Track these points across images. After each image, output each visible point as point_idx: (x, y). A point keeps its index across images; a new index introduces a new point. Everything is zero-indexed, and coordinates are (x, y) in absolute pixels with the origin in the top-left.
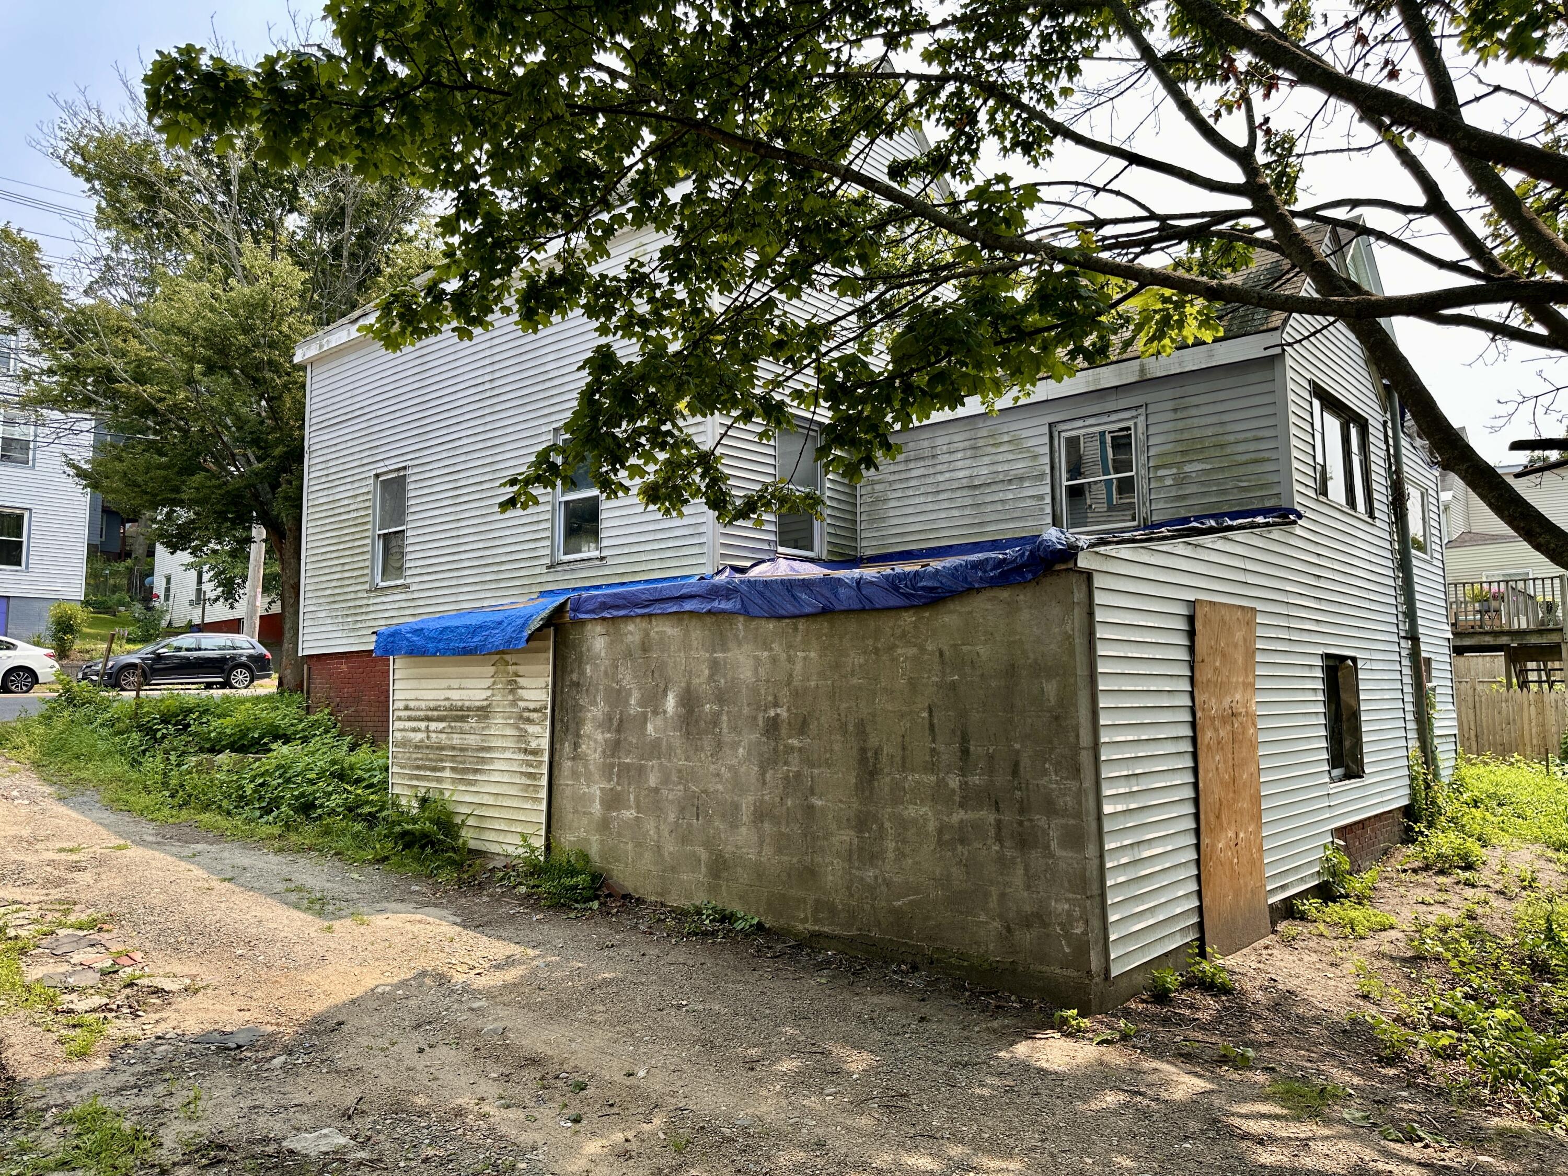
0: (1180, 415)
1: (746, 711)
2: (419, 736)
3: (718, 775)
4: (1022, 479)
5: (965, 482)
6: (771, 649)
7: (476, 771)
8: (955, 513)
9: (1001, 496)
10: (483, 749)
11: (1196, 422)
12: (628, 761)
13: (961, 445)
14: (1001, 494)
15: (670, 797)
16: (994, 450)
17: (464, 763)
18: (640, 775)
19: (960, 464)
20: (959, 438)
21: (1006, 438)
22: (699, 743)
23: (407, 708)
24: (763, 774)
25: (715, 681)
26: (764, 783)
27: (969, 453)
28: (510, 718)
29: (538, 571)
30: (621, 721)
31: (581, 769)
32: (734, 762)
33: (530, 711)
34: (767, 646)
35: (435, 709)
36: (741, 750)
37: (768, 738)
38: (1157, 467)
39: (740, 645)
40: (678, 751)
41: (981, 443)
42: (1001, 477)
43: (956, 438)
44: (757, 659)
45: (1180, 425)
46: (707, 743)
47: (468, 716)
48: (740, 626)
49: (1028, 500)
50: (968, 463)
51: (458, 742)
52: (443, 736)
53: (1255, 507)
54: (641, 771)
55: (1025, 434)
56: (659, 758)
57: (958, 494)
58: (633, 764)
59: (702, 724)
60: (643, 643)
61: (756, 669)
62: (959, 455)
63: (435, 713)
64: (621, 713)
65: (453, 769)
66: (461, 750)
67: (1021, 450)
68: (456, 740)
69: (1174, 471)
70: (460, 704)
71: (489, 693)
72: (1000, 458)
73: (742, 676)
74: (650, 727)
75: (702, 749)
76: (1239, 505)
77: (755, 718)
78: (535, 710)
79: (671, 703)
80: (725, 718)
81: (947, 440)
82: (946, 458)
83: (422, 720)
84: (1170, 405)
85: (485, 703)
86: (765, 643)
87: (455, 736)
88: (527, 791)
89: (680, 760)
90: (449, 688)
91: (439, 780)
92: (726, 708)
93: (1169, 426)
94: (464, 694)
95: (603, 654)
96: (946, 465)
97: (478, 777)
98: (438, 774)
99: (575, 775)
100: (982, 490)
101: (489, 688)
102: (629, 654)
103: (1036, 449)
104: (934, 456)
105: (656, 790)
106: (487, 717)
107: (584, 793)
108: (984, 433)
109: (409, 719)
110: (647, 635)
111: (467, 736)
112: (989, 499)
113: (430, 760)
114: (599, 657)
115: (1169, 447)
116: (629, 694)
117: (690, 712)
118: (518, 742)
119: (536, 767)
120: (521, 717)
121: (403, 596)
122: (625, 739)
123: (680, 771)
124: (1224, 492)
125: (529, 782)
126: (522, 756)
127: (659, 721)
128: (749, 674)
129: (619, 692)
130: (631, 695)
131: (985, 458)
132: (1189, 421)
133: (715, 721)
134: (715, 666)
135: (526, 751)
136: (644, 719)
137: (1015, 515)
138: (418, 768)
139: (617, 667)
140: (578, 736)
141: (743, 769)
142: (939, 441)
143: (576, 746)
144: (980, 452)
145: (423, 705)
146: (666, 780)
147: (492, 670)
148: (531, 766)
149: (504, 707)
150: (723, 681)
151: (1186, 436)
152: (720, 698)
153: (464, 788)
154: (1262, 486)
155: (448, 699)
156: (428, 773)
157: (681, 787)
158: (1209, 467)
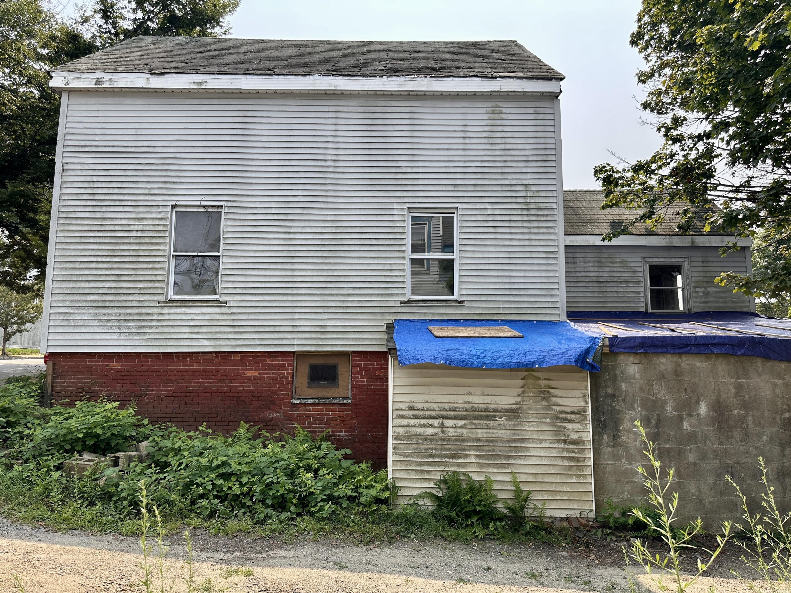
0: (705, 265)
1: (766, 414)
2: (430, 431)
3: (747, 453)
4: (627, 282)
5: (594, 279)
6: (784, 379)
7: (509, 457)
8: (589, 294)
9: (616, 289)
10: (515, 440)
11: (712, 269)
12: (668, 446)
13: (592, 260)
14: (616, 288)
15: (707, 468)
16: (611, 265)
17: (494, 451)
18: (679, 455)
19: (591, 269)
20: (590, 256)
21: (618, 260)
22: (730, 434)
23: (412, 409)
24: (783, 451)
25: (740, 396)
26: (784, 456)
27: (596, 264)
28: (546, 418)
29: (393, 304)
30: (659, 420)
31: (622, 452)
32: (760, 444)
33: (567, 413)
34: (780, 376)
35: (453, 410)
36: (765, 438)
37: (785, 430)
38: (695, 287)
39: (759, 375)
40: (713, 439)
41: (604, 260)
42: (616, 279)
43: (589, 255)
44: (775, 385)
45: (705, 269)
46: (737, 434)
47: (495, 416)
48: (759, 364)
49: (631, 293)
50: (596, 269)
51: (485, 435)
52: (465, 431)
53: (738, 310)
54: (680, 452)
55: (629, 260)
56: (696, 443)
57: (591, 285)
58: (672, 448)
59: (732, 423)
60: (676, 371)
61: (774, 391)
62: (591, 265)
63: (452, 413)
64: (658, 415)
65: (476, 456)
66: (488, 441)
67: (627, 268)
68: (481, 433)
69: (703, 289)
70: (483, 406)
71: (519, 399)
72: (615, 270)
73: (762, 394)
74: (686, 425)
75: (733, 437)
76: (732, 308)
77: (774, 418)
78: (572, 413)
79: (703, 409)
80: (750, 418)
81: (583, 255)
82: (582, 265)
83: (435, 418)
84: (701, 259)
85: (514, 407)
86: (779, 375)
87: (480, 431)
88: (569, 470)
89: (715, 444)
90: (470, 394)
91: (464, 465)
92: (751, 413)
93: (700, 269)
94: (488, 399)
95: (637, 376)
96: (582, 269)
97: (513, 462)
98: (459, 460)
99: (617, 457)
100: (605, 284)
101: (519, 395)
102: (662, 376)
103: (636, 268)
104: (574, 263)
105: (695, 464)
106: (518, 417)
107: (626, 469)
108: (606, 255)
109: (416, 417)
110: (679, 365)
111: (495, 431)
112: (609, 290)
113: (446, 449)
114: (634, 378)
115: (701, 278)
116: (665, 402)
117: (722, 414)
118: (556, 435)
119: (578, 453)
120: (557, 418)
121: (218, 310)
122: (664, 432)
123: (715, 451)
124: (726, 302)
125: (572, 464)
126: (562, 446)
127: (694, 420)
128: (768, 393)
129: (654, 402)
130: (667, 404)
131: (606, 268)
132: (709, 268)
133: (743, 420)
134: (739, 388)
135: (565, 442)
136: (681, 419)
137: (624, 300)
138: (430, 456)
139: (652, 385)
140: (617, 430)
141: (767, 448)
142: (578, 255)
143: (615, 437)
144: (602, 265)
145: (435, 406)
146: (703, 456)
147: (521, 382)
148: (573, 452)
149: (537, 410)
150: (747, 396)
151: (708, 274)
152: (745, 406)
153: (495, 470)
154: (741, 302)
155: (469, 403)
156: (447, 460)
157: (717, 461)
158: (719, 290)
